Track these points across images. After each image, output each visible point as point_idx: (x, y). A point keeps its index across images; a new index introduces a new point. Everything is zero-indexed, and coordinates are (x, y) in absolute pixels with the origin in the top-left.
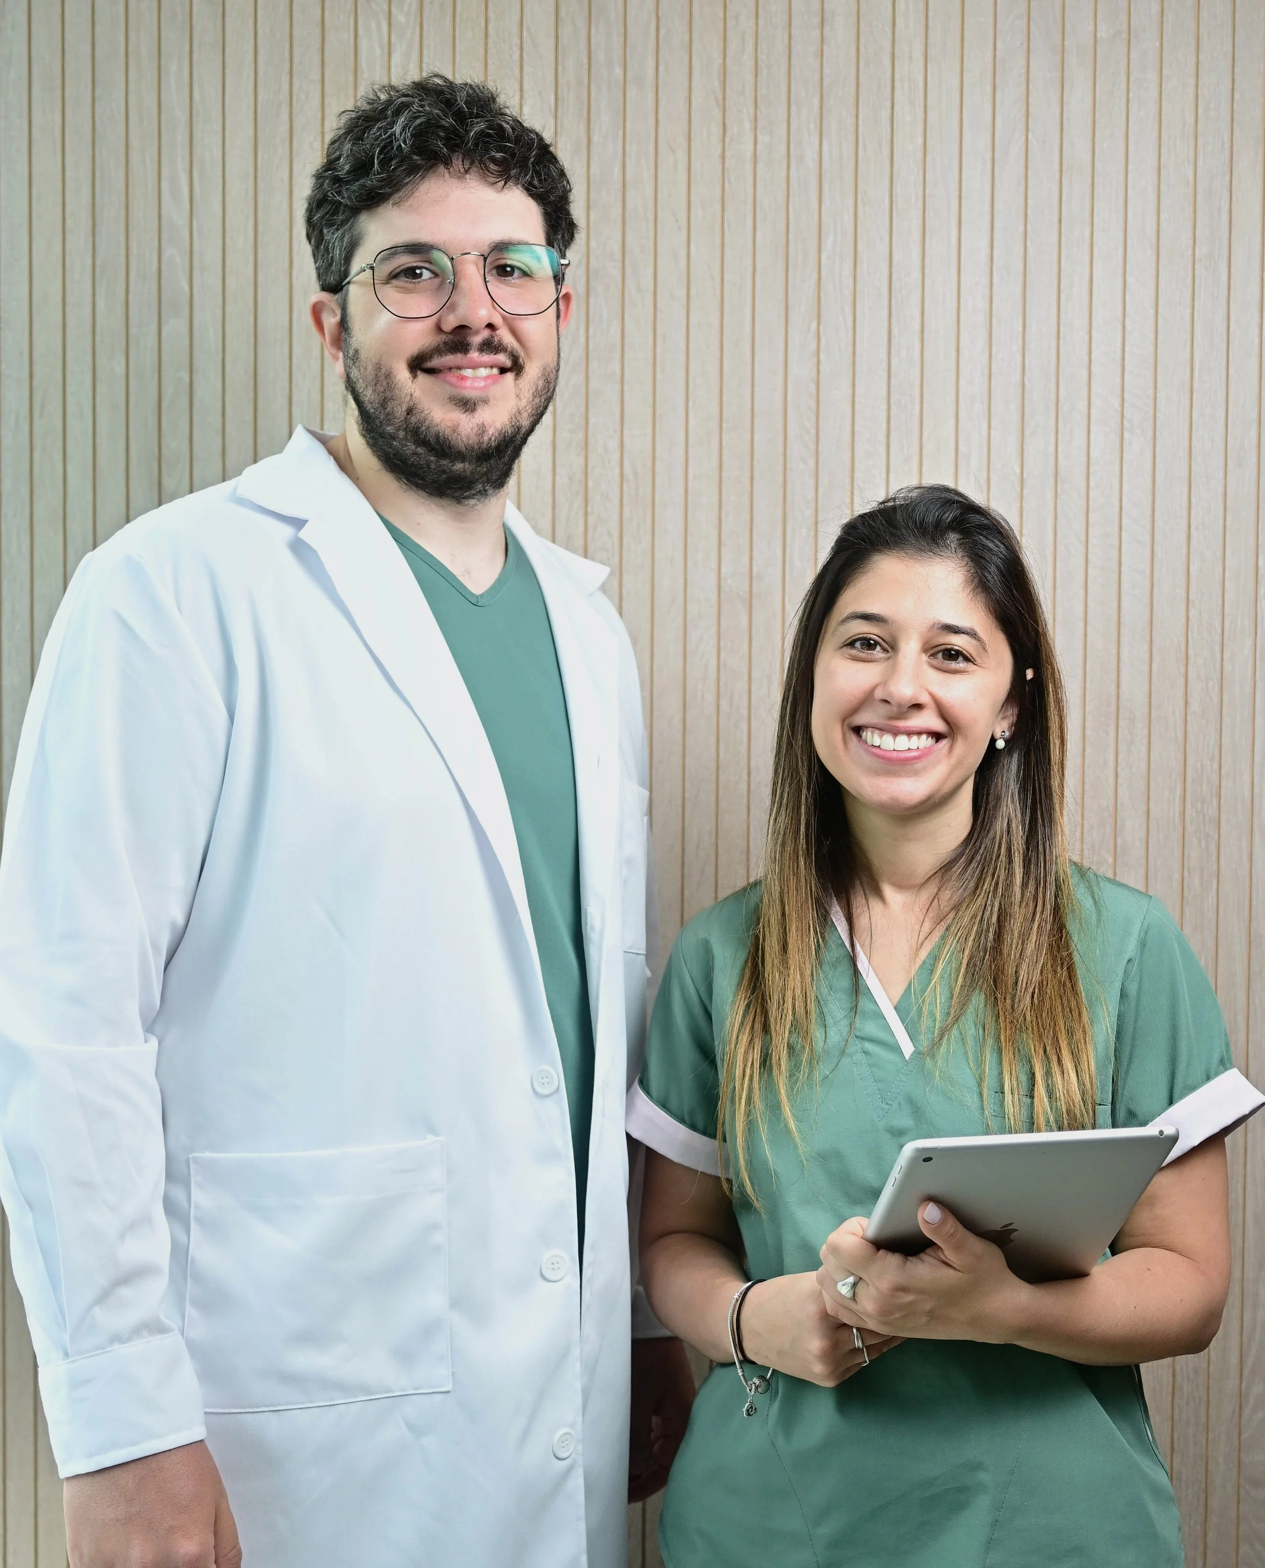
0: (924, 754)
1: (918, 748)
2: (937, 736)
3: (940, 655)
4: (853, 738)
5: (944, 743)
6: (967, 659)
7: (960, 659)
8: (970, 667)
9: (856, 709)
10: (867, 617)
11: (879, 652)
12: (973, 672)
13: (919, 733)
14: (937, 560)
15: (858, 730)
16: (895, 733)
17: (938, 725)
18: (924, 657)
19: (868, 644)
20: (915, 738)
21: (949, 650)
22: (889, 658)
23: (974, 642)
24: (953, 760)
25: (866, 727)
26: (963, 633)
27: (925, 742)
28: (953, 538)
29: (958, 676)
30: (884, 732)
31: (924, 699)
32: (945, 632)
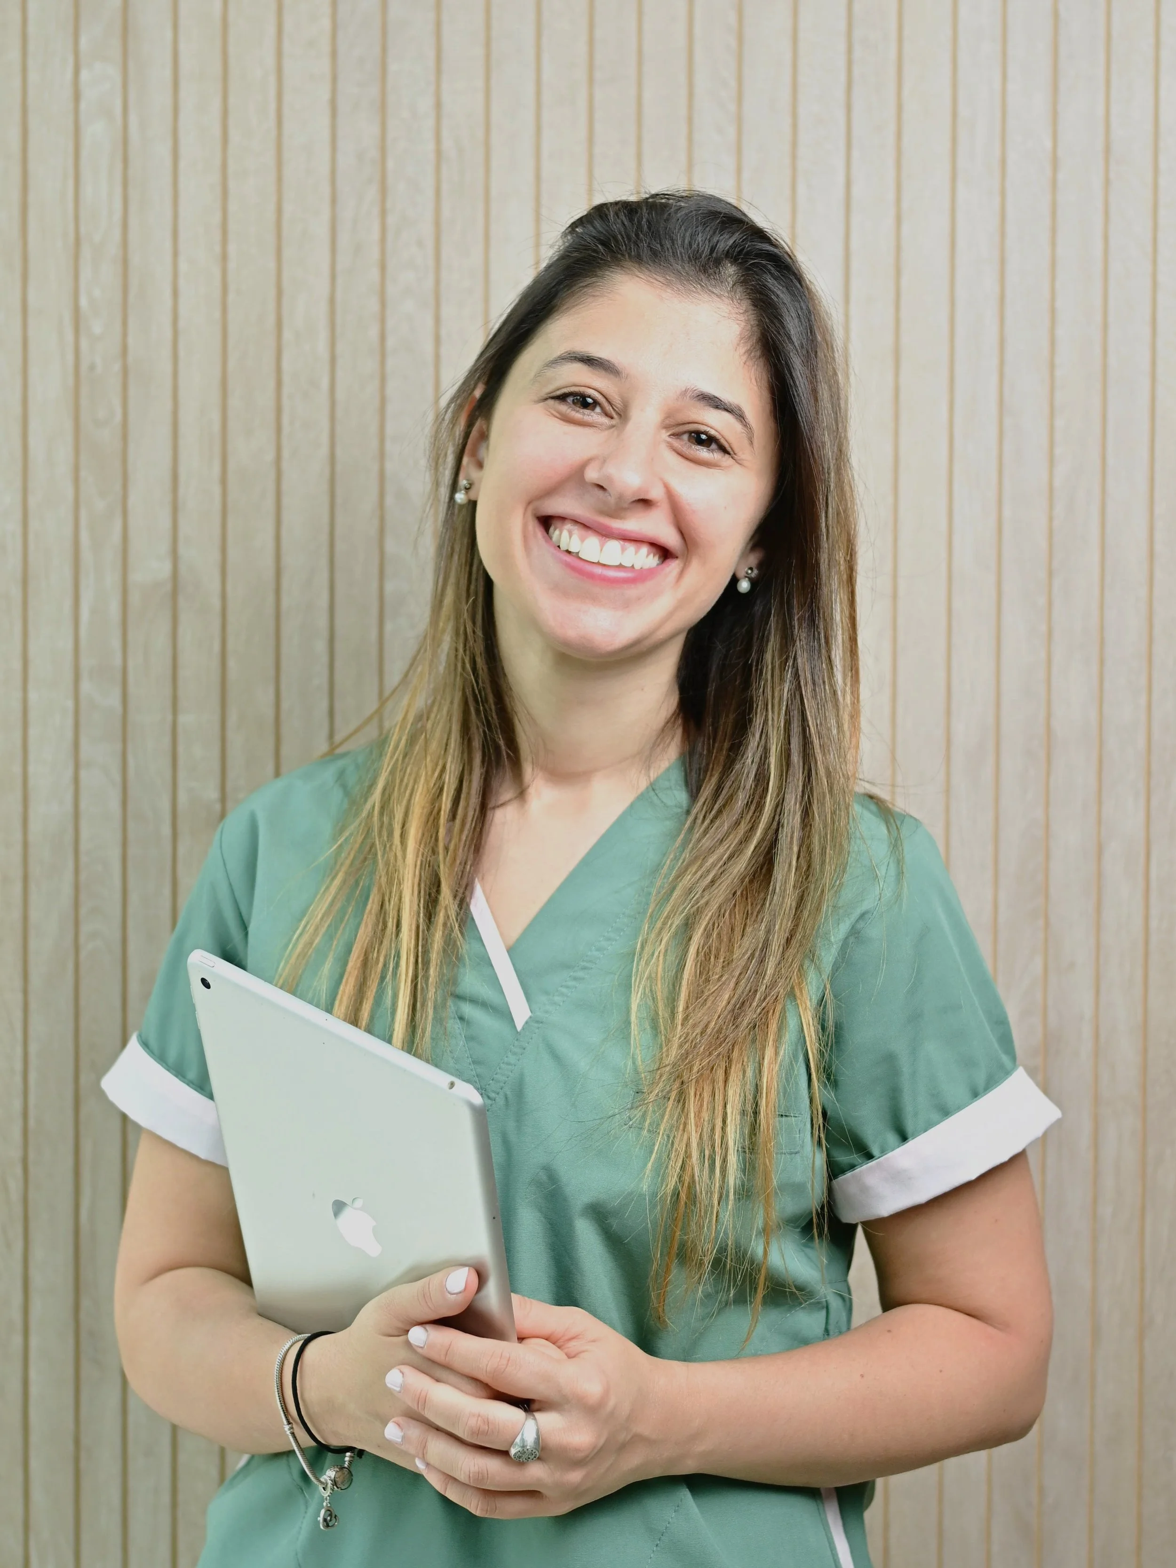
0: (640, 577)
1: (633, 566)
2: (665, 553)
3: (686, 437)
4: (539, 532)
5: (674, 566)
6: (723, 450)
7: (714, 446)
8: (726, 460)
9: (550, 492)
10: (589, 361)
11: (598, 414)
12: (729, 467)
13: (637, 541)
14: (705, 297)
15: (546, 522)
16: (606, 534)
17: (668, 536)
18: (665, 435)
19: (583, 401)
20: (631, 548)
21: (698, 433)
22: (613, 426)
23: (738, 426)
24: (680, 593)
25: (563, 519)
26: (726, 410)
27: (645, 558)
28: (730, 270)
29: (704, 470)
30: (590, 532)
31: (656, 493)
32: (701, 405)
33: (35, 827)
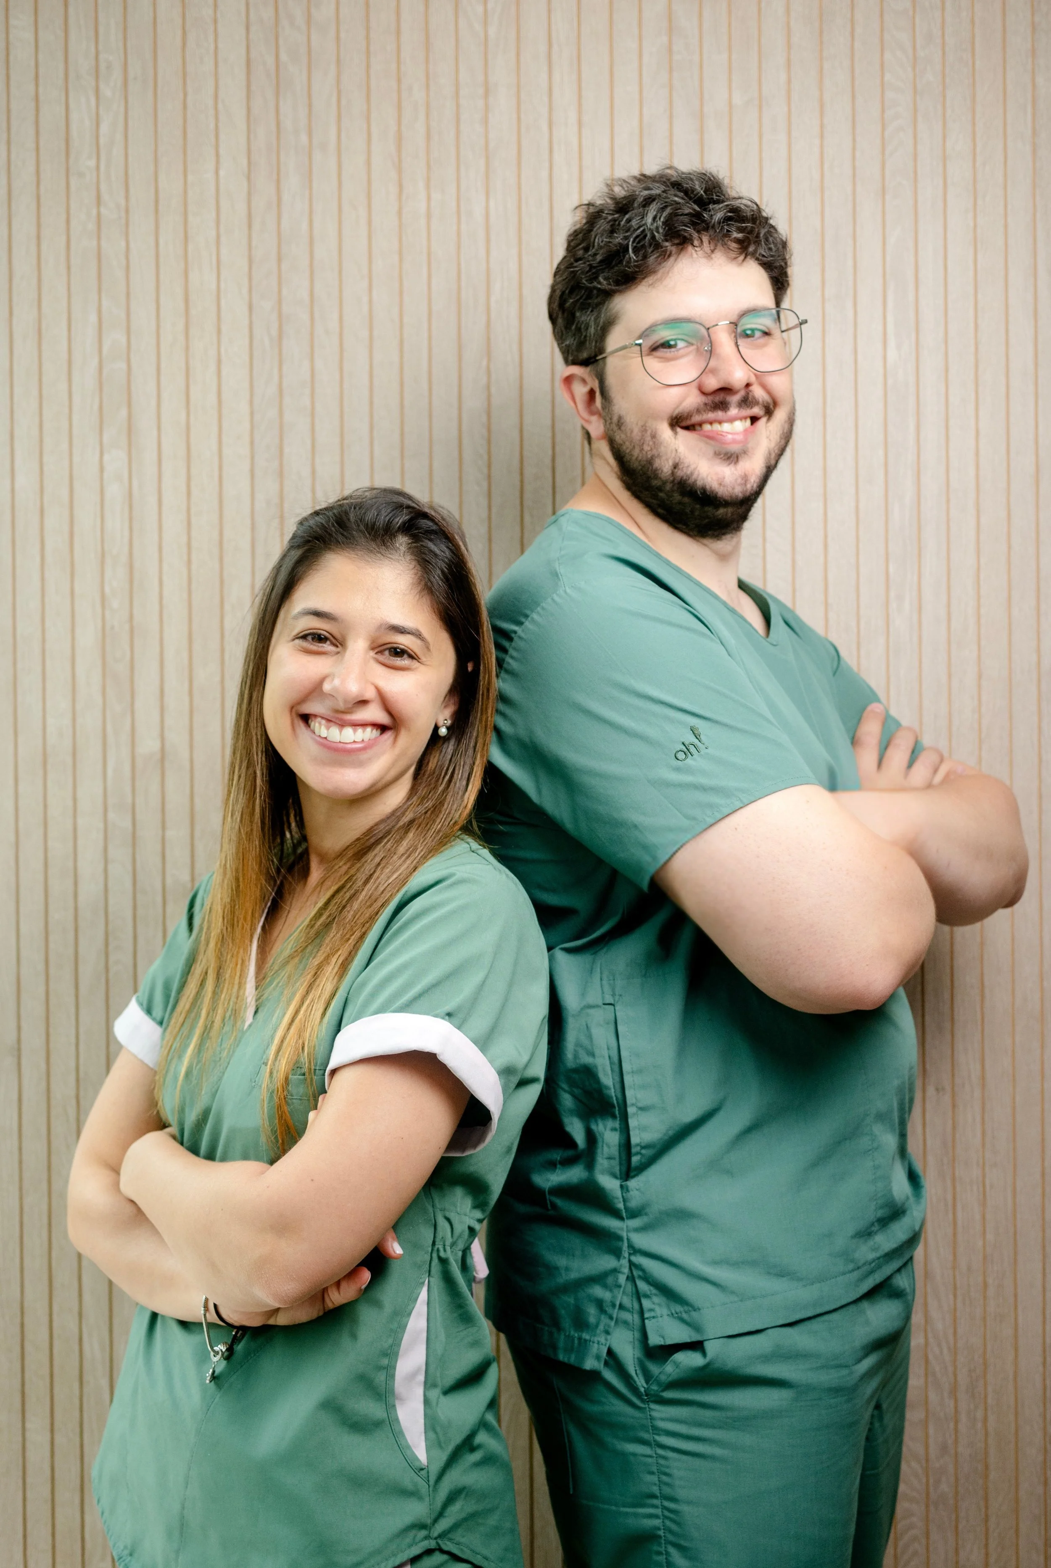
0: (367, 746)
1: (363, 740)
2: (383, 728)
3: (387, 653)
4: (301, 725)
5: (388, 735)
6: (411, 657)
7: (405, 656)
8: (415, 664)
9: (305, 698)
10: (317, 614)
11: (329, 645)
12: (416, 668)
13: (364, 725)
14: (387, 562)
15: (306, 718)
16: (343, 724)
17: (382, 717)
18: (372, 654)
19: (319, 638)
20: (360, 730)
21: (395, 649)
22: (338, 653)
23: (419, 642)
24: (396, 751)
25: (316, 716)
26: (409, 633)
27: (369, 733)
28: (402, 541)
29: (401, 673)
30: (332, 724)
31: (370, 694)
32: (391, 633)
33: (81, 898)
